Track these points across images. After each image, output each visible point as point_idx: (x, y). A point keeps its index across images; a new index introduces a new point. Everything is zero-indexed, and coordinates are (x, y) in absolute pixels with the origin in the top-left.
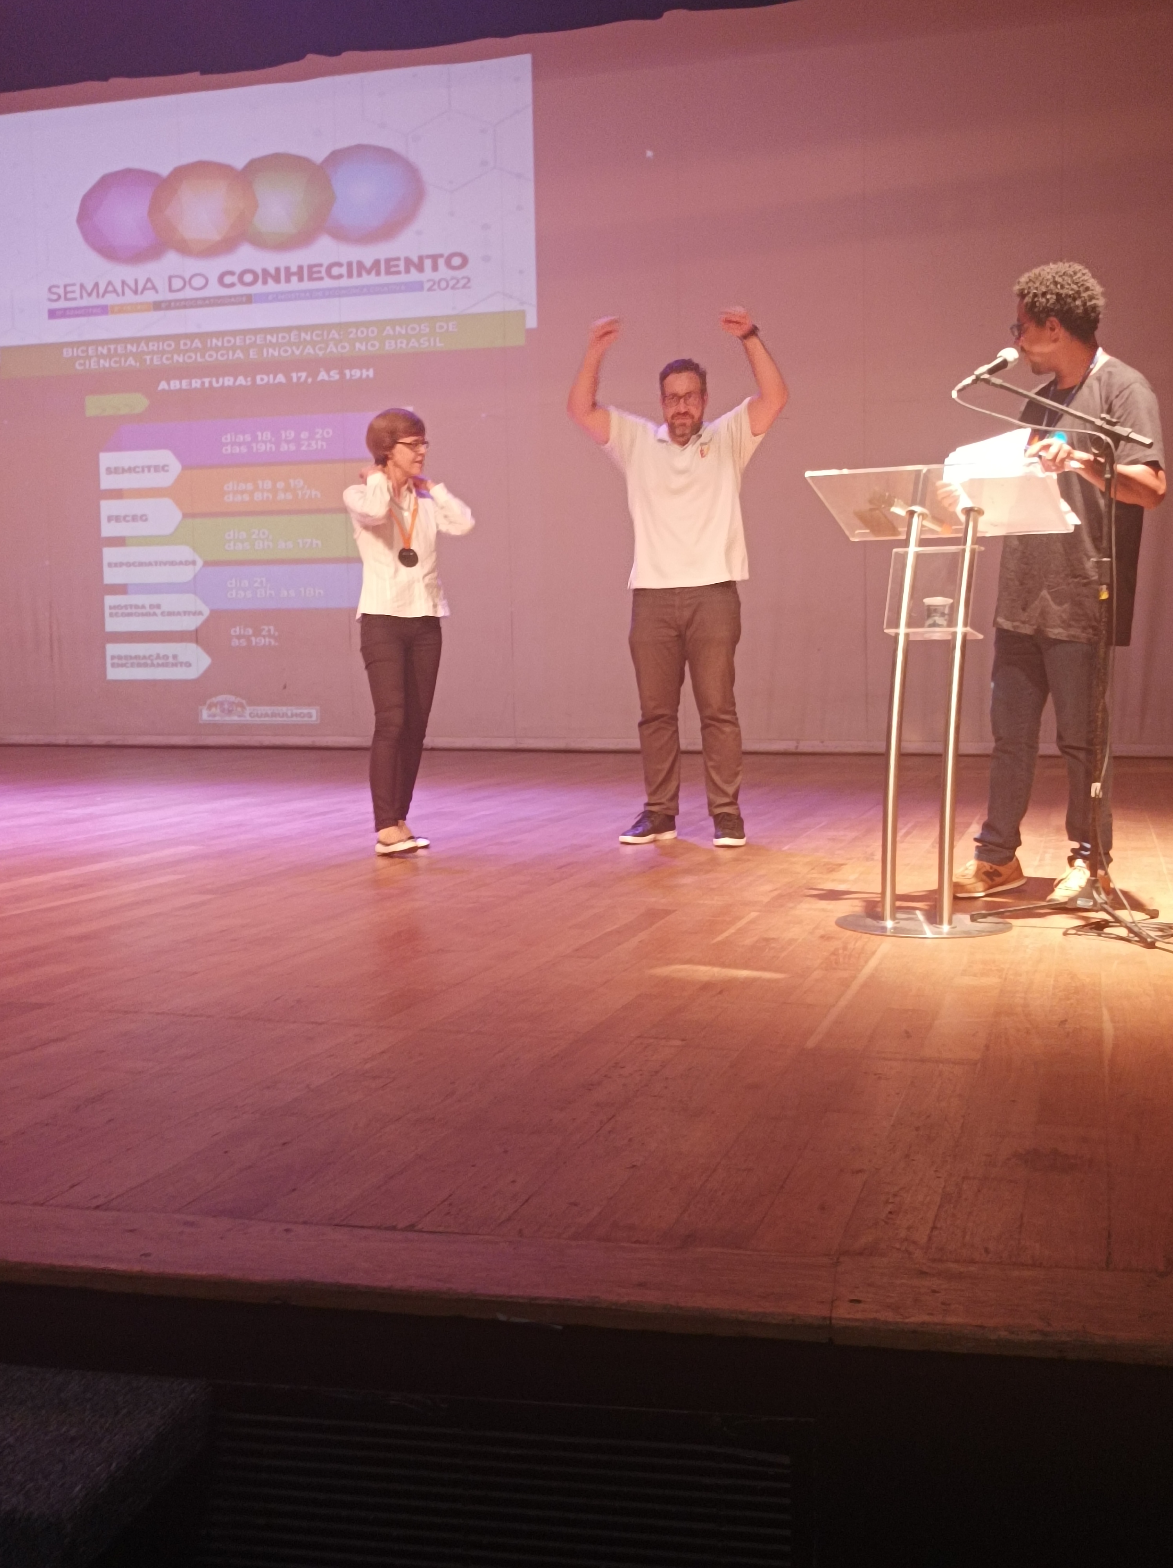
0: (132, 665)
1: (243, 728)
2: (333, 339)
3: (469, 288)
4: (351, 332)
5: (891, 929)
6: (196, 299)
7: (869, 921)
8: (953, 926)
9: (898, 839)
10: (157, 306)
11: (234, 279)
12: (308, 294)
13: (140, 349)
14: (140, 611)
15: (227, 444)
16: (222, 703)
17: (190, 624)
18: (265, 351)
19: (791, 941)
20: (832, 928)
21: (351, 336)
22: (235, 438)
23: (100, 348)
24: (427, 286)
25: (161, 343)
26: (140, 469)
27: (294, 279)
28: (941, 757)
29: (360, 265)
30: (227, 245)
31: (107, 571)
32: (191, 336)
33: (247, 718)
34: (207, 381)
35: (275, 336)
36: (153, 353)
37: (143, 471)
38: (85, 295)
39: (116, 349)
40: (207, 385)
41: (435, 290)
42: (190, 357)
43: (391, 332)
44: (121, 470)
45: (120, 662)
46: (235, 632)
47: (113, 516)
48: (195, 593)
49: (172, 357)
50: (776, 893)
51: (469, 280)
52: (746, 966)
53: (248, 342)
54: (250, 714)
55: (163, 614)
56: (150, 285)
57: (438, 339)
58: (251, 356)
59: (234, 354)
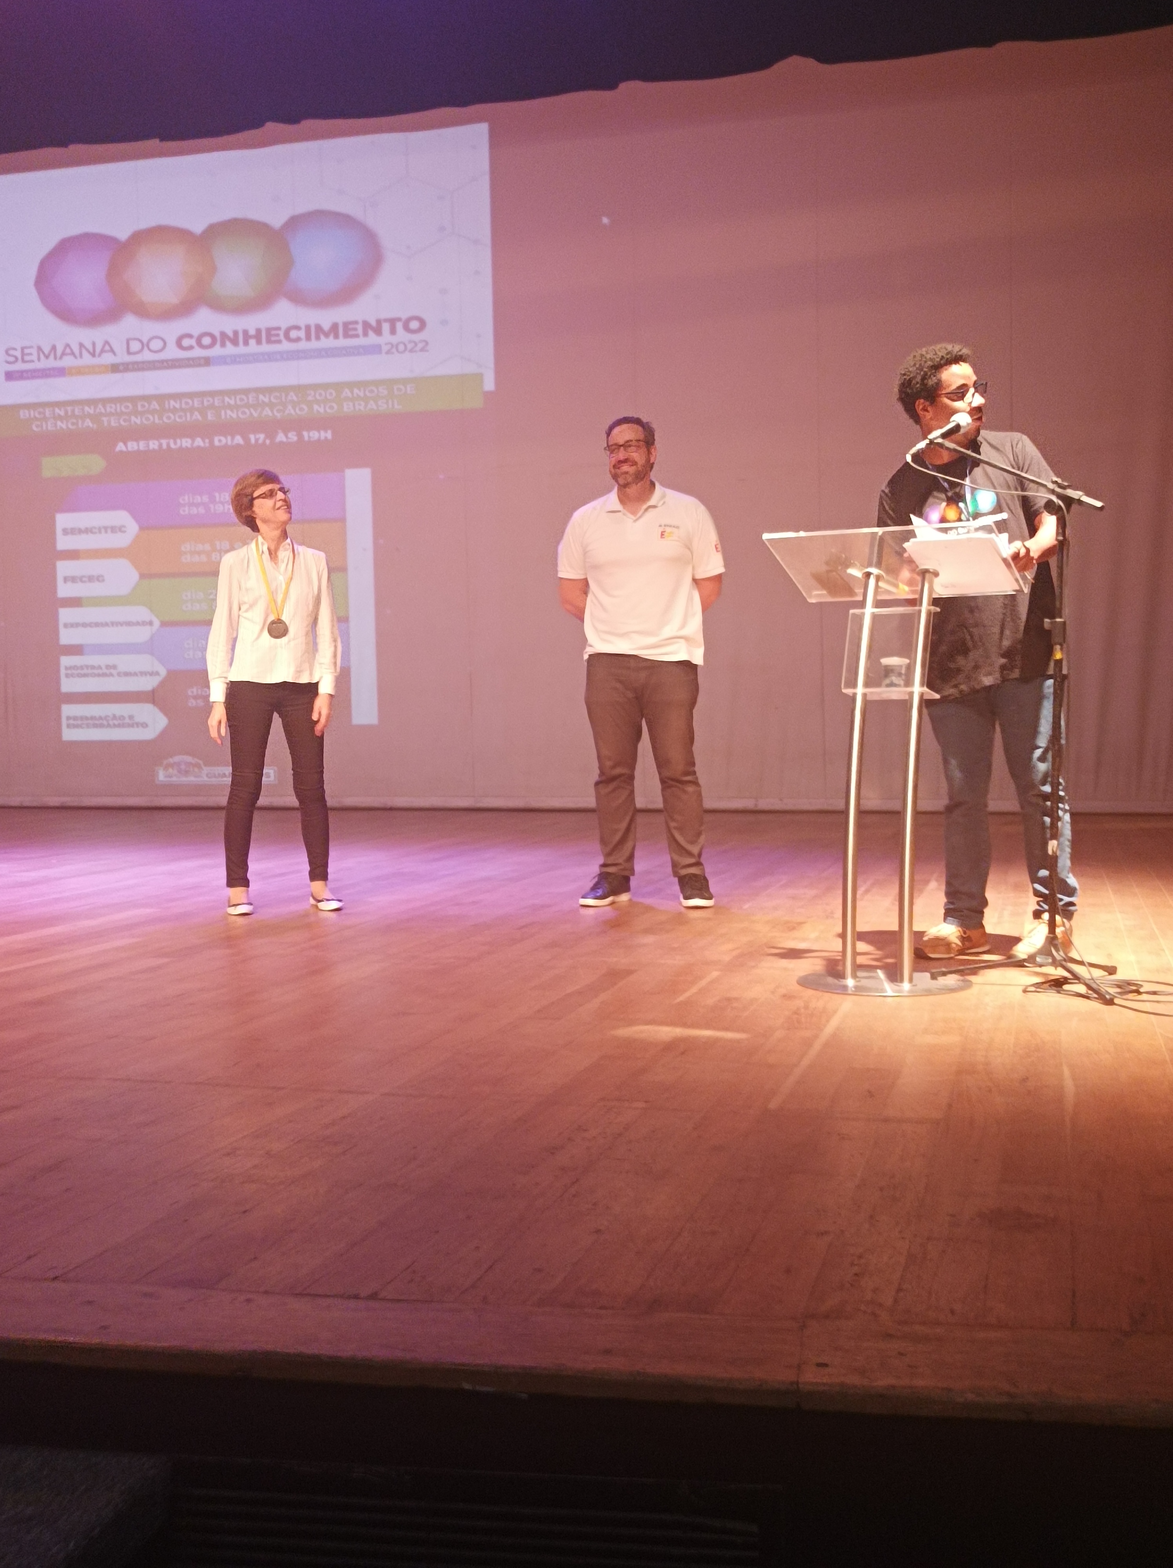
0: (88, 726)
1: (199, 789)
2: (291, 401)
3: (427, 351)
4: (309, 394)
5: (852, 987)
6: (154, 362)
7: (830, 980)
8: (913, 984)
9: (858, 896)
10: (115, 368)
11: (193, 342)
12: (266, 357)
13: (98, 410)
14: (96, 671)
15: (184, 505)
16: (178, 764)
17: (147, 684)
18: (223, 412)
19: (753, 1001)
20: (794, 987)
21: (310, 398)
22: (193, 499)
23: (57, 410)
24: (385, 348)
25: (118, 405)
26: (97, 531)
27: (252, 342)
28: (899, 814)
29: (319, 328)
30: (185, 308)
31: (63, 632)
32: (148, 398)
33: (204, 779)
34: (164, 442)
35: (233, 398)
36: (111, 414)
37: (100, 532)
38: (42, 356)
39: (73, 411)
40: (165, 446)
41: (393, 353)
42: (147, 419)
43: (349, 394)
44: (78, 531)
45: (75, 723)
46: (193, 692)
47: (69, 577)
48: (152, 654)
49: (130, 421)
50: (735, 953)
51: (427, 343)
52: (708, 1026)
53: (206, 403)
54: (207, 775)
55: (119, 674)
56: (108, 347)
57: (396, 402)
58: (209, 418)
59: (191, 416)
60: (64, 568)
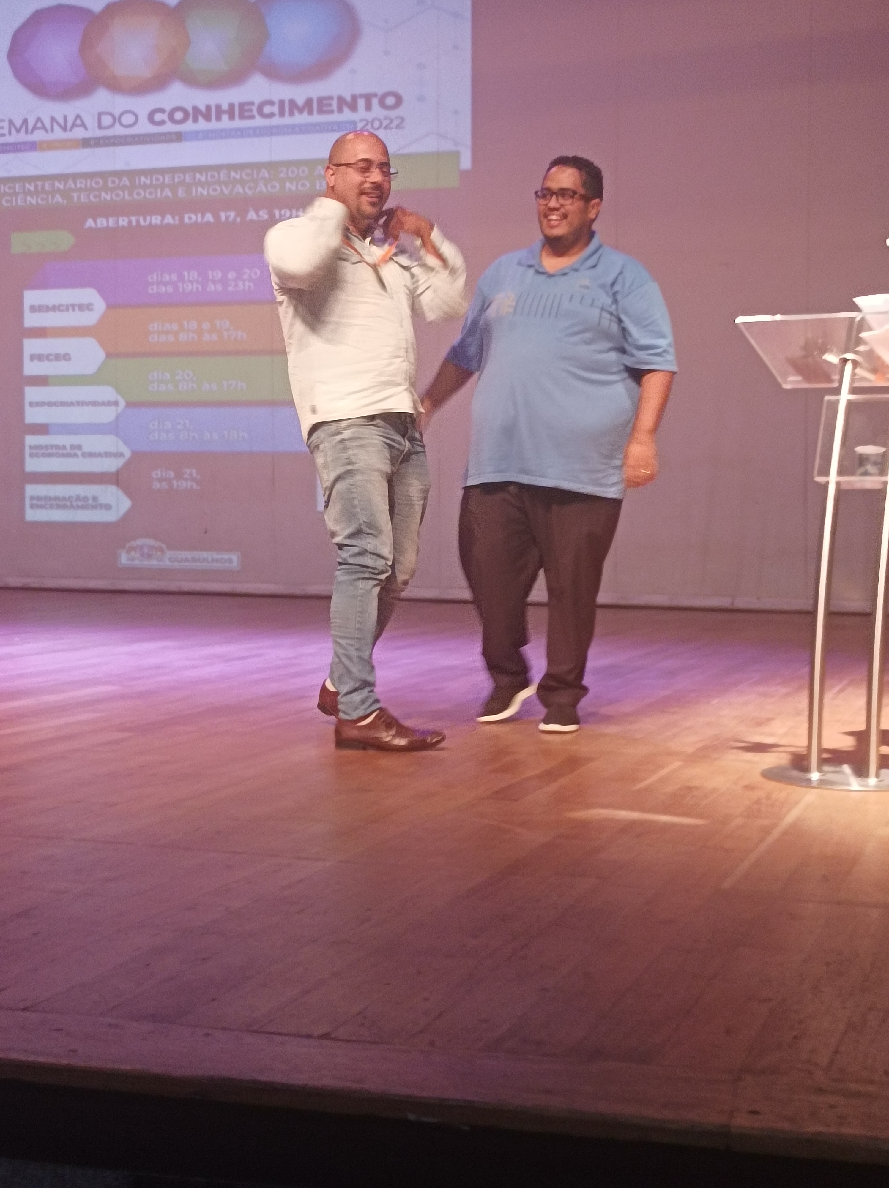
0: (51, 507)
1: (162, 573)
2: (263, 178)
3: (403, 128)
4: (282, 172)
6: (126, 137)
7: (795, 773)
8: (880, 779)
11: (165, 117)
12: (239, 133)
14: (61, 452)
15: (153, 284)
16: (141, 548)
17: (111, 465)
18: (194, 189)
19: (714, 790)
20: (757, 778)
21: (282, 175)
23: (27, 185)
24: (360, 125)
25: (89, 181)
26: (64, 308)
27: (225, 117)
29: (293, 104)
31: (28, 410)
32: (119, 174)
33: (167, 563)
34: (134, 219)
35: (204, 175)
36: (80, 190)
37: (67, 310)
38: (13, 130)
39: (43, 187)
40: (134, 223)
42: (118, 195)
44: (45, 308)
45: (39, 503)
46: (157, 474)
47: (35, 355)
48: (117, 435)
49: (100, 196)
50: (700, 745)
51: (402, 119)
53: (176, 180)
54: (170, 559)
55: (84, 455)
56: (79, 122)
58: (180, 194)
59: (162, 192)
60: (31, 346)
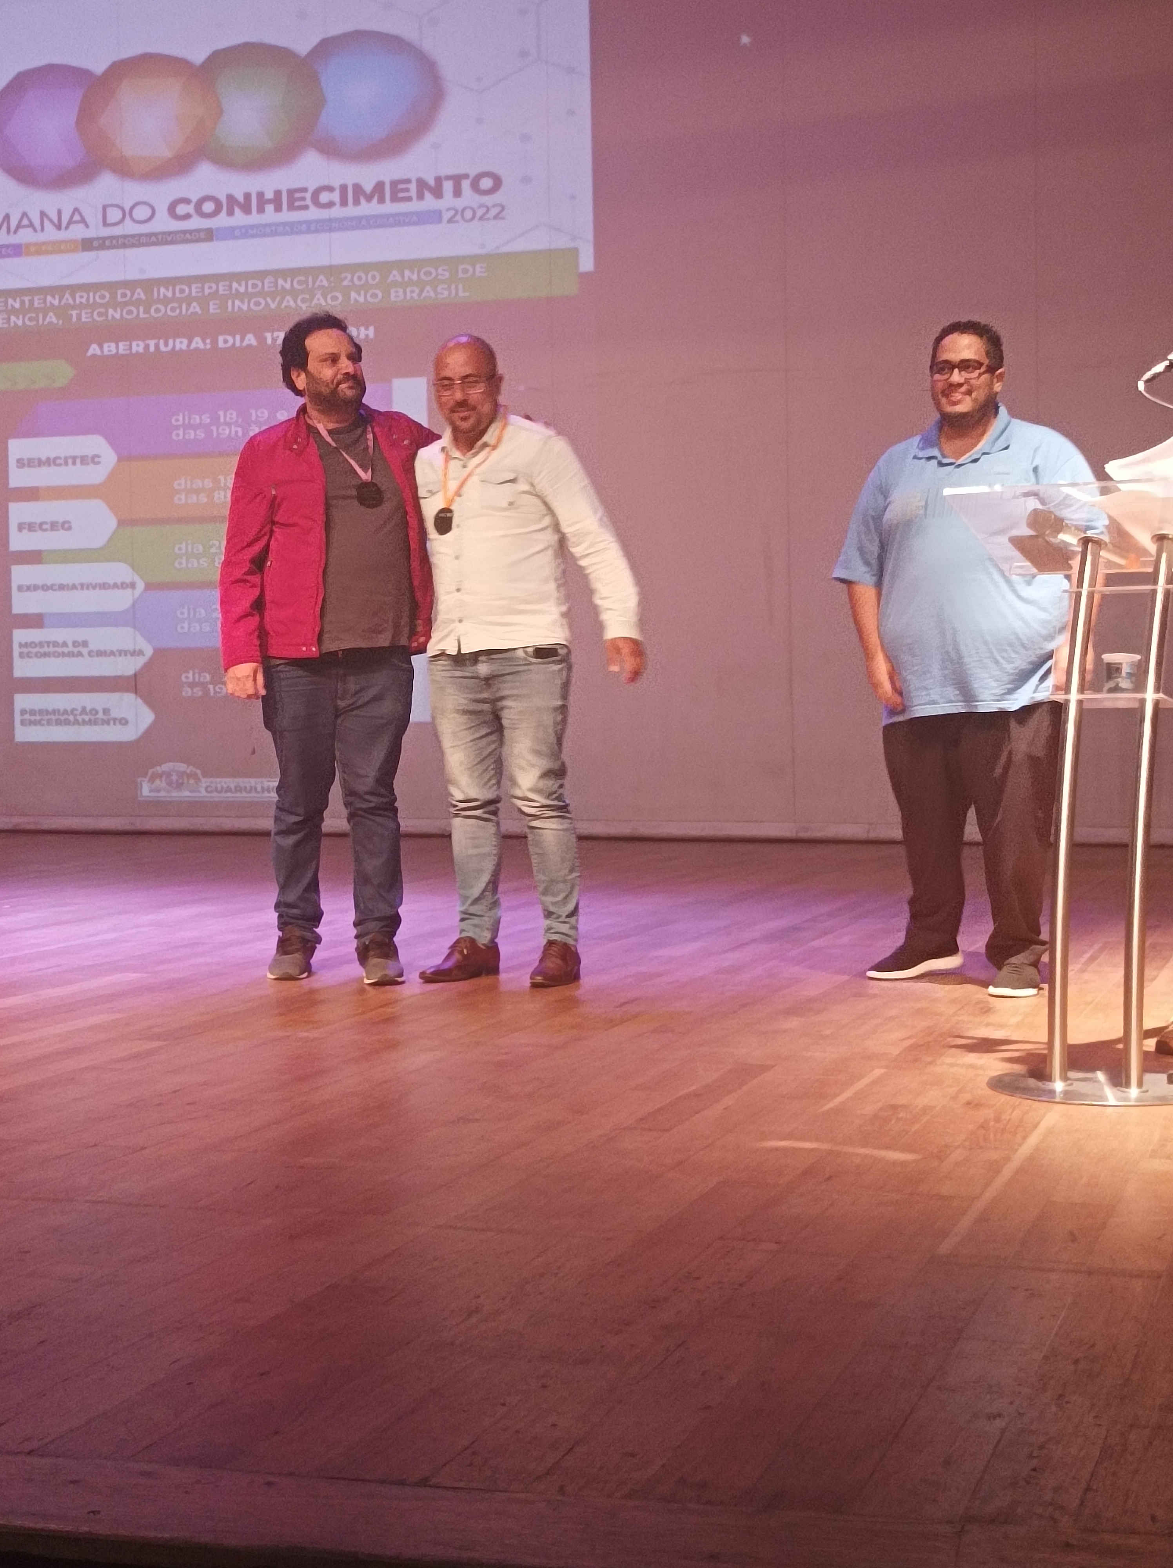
0: (49, 723)
1: (196, 807)
2: (321, 287)
3: (503, 218)
4: (346, 278)
5: (1061, 1092)
6: (140, 236)
7: (1032, 1082)
8: (1144, 1089)
10: (87, 245)
11: (190, 209)
12: (288, 228)
14: (59, 650)
15: (177, 428)
16: (169, 774)
17: (127, 667)
18: (230, 303)
19: (925, 1110)
20: (982, 1090)
21: (345, 283)
22: (190, 419)
23: (10, 301)
24: (446, 216)
25: (91, 294)
26: (62, 461)
27: (270, 208)
29: (357, 188)
30: (182, 163)
31: (16, 596)
32: (131, 285)
33: (202, 794)
34: (152, 343)
35: (243, 283)
36: (81, 306)
37: (66, 463)
39: (32, 302)
40: (152, 349)
41: (457, 222)
42: (130, 312)
43: (399, 278)
44: (36, 462)
45: (33, 718)
46: (187, 677)
47: (25, 523)
48: (135, 627)
49: (107, 312)
50: (906, 1044)
51: (503, 208)
53: (207, 291)
54: (206, 789)
55: (90, 653)
56: (78, 217)
57: (460, 286)
58: (211, 311)
59: (188, 307)
60: (18, 512)
